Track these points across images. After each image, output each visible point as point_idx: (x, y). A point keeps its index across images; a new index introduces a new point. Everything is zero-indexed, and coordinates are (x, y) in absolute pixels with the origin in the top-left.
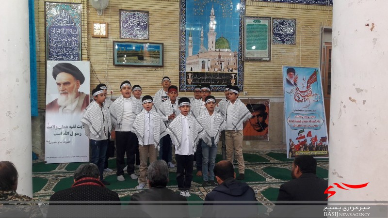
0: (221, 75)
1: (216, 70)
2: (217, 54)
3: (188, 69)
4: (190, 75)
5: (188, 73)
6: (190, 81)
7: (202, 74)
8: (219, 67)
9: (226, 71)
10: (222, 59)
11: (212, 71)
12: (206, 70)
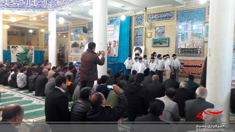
0: (193, 49)
1: (191, 47)
2: (192, 40)
3: (179, 47)
4: (180, 49)
5: (179, 48)
6: (180, 52)
7: (185, 49)
8: (193, 46)
9: (196, 47)
10: (194, 42)
11: (189, 47)
12: (187, 47)
